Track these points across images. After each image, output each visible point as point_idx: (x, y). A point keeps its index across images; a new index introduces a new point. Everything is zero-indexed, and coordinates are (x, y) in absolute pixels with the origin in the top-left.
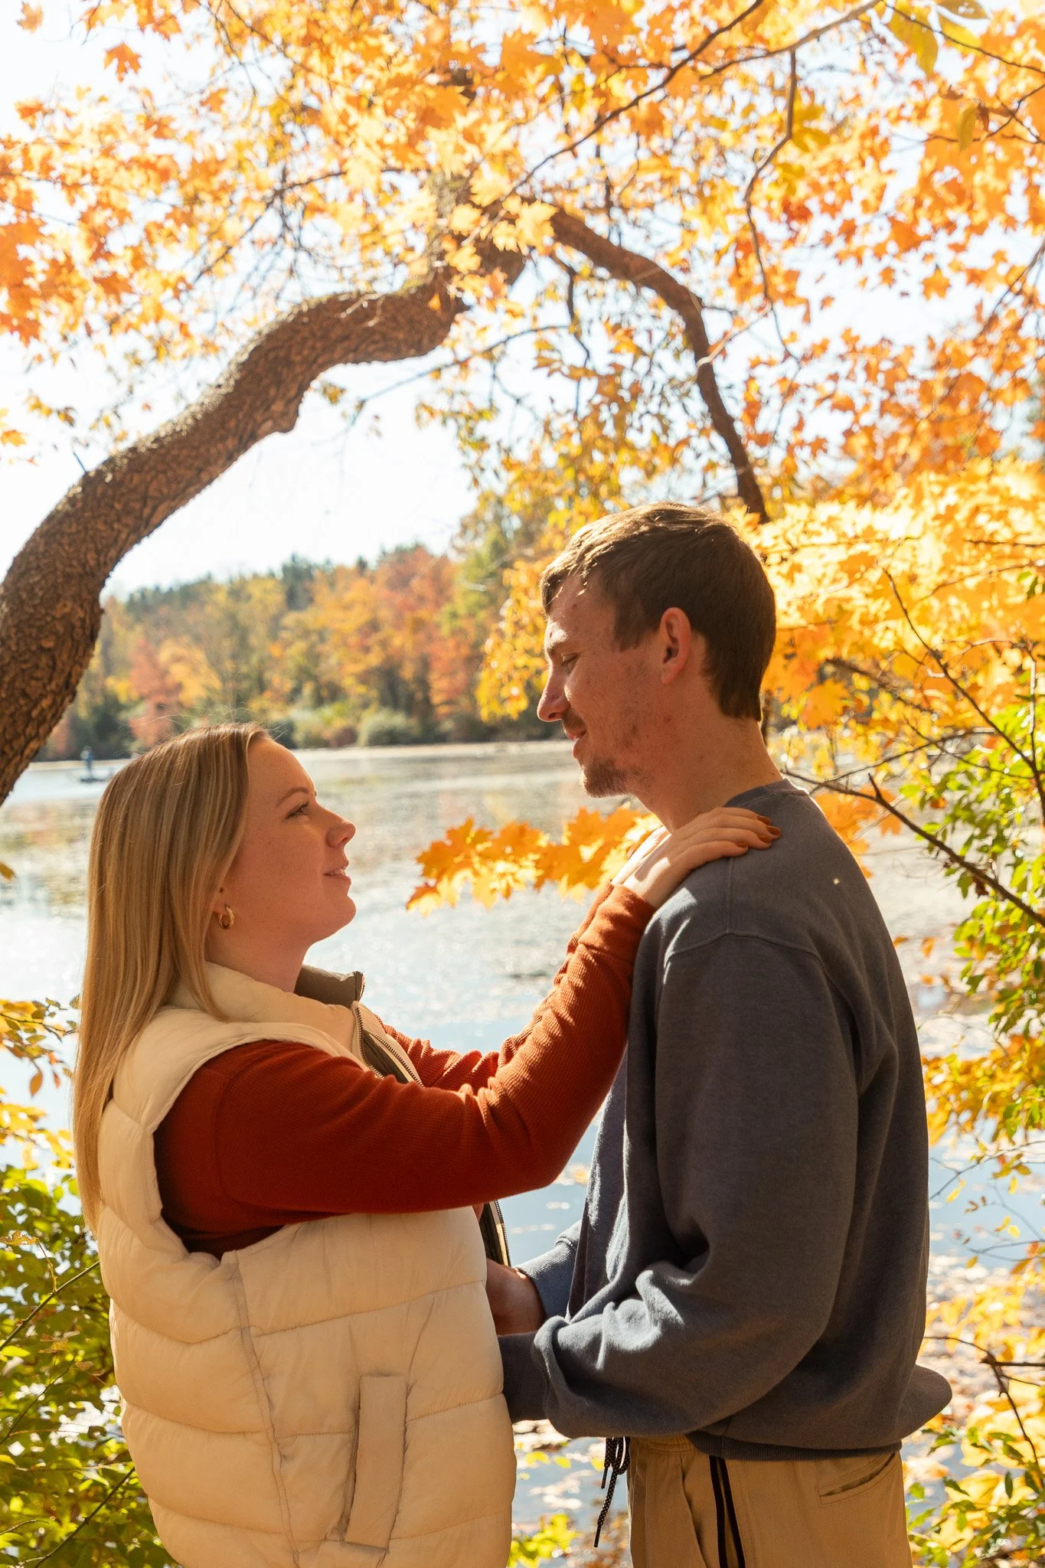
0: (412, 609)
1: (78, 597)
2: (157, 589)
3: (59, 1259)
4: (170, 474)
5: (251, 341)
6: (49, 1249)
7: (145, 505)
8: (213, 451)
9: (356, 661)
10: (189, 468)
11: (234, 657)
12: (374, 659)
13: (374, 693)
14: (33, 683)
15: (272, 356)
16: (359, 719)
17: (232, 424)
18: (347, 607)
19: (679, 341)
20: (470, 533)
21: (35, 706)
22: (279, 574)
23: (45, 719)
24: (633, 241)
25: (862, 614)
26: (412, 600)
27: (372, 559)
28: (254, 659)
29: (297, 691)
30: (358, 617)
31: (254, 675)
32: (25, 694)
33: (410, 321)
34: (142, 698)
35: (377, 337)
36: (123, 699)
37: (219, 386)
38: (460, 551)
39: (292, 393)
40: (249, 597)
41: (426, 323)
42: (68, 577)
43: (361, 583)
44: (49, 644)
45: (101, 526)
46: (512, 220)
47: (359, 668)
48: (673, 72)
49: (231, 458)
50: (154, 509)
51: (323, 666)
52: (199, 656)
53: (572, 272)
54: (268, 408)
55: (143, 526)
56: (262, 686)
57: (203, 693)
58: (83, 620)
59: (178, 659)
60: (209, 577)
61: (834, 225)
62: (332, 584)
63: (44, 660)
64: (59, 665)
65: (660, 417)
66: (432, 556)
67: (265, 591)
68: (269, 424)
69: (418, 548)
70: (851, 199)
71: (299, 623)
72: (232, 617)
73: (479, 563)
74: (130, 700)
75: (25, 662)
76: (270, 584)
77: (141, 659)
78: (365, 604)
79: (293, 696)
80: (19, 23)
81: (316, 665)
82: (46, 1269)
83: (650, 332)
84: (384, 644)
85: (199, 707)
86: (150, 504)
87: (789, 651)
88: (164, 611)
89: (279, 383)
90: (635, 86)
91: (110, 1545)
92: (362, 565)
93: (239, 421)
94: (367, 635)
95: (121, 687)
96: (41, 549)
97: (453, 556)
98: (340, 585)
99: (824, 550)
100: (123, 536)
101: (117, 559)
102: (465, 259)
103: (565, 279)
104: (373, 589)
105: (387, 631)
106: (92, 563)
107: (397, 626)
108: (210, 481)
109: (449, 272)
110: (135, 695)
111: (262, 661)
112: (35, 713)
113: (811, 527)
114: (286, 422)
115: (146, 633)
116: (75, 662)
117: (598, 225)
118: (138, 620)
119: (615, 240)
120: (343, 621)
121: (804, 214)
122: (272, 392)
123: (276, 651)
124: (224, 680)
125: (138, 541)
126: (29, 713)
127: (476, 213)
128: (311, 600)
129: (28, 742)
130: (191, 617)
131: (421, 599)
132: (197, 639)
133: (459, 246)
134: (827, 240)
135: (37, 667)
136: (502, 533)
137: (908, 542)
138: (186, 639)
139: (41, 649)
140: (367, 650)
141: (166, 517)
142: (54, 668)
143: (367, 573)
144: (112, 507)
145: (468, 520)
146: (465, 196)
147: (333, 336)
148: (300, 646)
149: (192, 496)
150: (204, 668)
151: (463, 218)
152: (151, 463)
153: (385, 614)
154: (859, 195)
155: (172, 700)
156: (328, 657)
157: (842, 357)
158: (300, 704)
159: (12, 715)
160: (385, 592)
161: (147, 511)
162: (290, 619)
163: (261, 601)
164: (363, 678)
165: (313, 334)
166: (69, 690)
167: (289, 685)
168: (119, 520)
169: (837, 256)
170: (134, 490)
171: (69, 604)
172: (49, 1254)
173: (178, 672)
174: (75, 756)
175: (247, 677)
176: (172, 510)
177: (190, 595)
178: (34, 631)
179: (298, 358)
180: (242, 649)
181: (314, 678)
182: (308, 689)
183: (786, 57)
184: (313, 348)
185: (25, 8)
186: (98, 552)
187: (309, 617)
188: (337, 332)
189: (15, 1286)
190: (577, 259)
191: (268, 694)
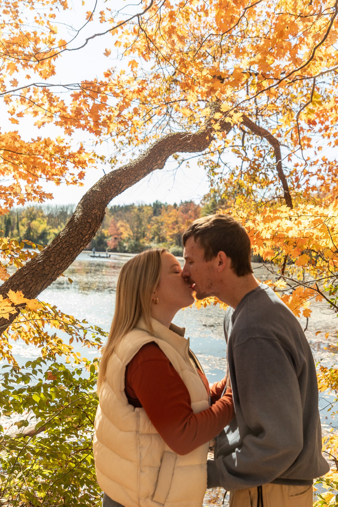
0: (188, 219)
1: (99, 209)
2: (119, 206)
3: (71, 392)
4: (128, 177)
5: (154, 143)
6: (69, 389)
7: (120, 185)
8: (140, 172)
9: (170, 232)
10: (133, 176)
11: (137, 227)
12: (175, 232)
13: (174, 241)
14: (84, 231)
15: (160, 148)
16: (169, 248)
17: (146, 165)
18: (170, 217)
19: (272, 154)
20: (206, 200)
21: (84, 238)
22: (152, 206)
23: (86, 241)
24: (263, 125)
25: (316, 236)
26: (188, 217)
27: (178, 203)
28: (143, 228)
29: (153, 238)
30: (173, 219)
31: (142, 232)
32: (82, 234)
33: (198, 142)
34: (111, 236)
35: (188, 145)
36: (106, 235)
37: (144, 155)
38: (203, 204)
39: (164, 158)
40: (144, 211)
41: (202, 143)
42: (97, 203)
43: (175, 210)
44: (90, 221)
45: (108, 190)
46: (231, 117)
47: (171, 234)
48: (281, 81)
49: (145, 175)
50: (123, 187)
51: (161, 232)
52: (128, 226)
53: (244, 132)
54: (157, 162)
55: (119, 191)
56: (144, 236)
57: (128, 236)
58: (100, 215)
59: (122, 226)
60: (133, 204)
61: (323, 127)
62: (166, 210)
63: (88, 225)
64: (92, 227)
65: (265, 174)
66: (195, 205)
67: (148, 210)
68: (157, 166)
69: (191, 202)
70: (328, 120)
71: (156, 219)
72: (138, 216)
73: (208, 208)
74: (108, 235)
75: (83, 225)
76: (149, 208)
77: (112, 225)
78: (175, 216)
79: (152, 240)
80: (104, 54)
81: (159, 232)
82: (67, 394)
83: (264, 150)
84: (179, 228)
85: (126, 239)
86: (122, 185)
87: (295, 245)
88: (120, 212)
89: (160, 155)
90: (269, 84)
91: (75, 477)
92: (175, 205)
93: (148, 165)
94: (174, 225)
95: (106, 232)
96: (91, 195)
97: (201, 205)
98: (169, 210)
99: (308, 217)
100: (113, 193)
101: (111, 199)
102: (217, 126)
103: (242, 133)
104: (177, 212)
105: (180, 224)
106: (104, 200)
107: (183, 224)
108: (138, 181)
109: (212, 130)
110: (109, 235)
111: (145, 229)
112: (84, 239)
113: (305, 211)
114: (161, 167)
115: (114, 218)
116: (96, 226)
117: (253, 120)
118: (113, 214)
119: (257, 124)
120: (168, 220)
121: (314, 123)
122: (158, 158)
123: (149, 227)
124: (134, 233)
125: (117, 195)
126: (82, 239)
127: (221, 114)
128: (160, 214)
129: (81, 247)
130: (127, 215)
131: (191, 216)
132: (128, 221)
133: (216, 123)
134: (320, 131)
135: (86, 227)
136: (216, 201)
137: (333, 218)
138: (125, 221)
139: (87, 221)
140: (174, 229)
141: (125, 189)
142: (90, 227)
143: (177, 207)
144: (111, 185)
145: (206, 196)
146: (218, 110)
147: (177, 144)
148: (156, 226)
149: (133, 184)
150: (129, 229)
151: (218, 116)
152: (123, 174)
153: (180, 219)
154: (330, 119)
155: (119, 237)
156: (163, 229)
157: (322, 165)
158: (154, 242)
159: (77, 239)
160: (181, 213)
161: (121, 187)
162: (154, 218)
163: (147, 212)
164: (172, 237)
165: (171, 143)
166: (94, 234)
167: (151, 236)
168: (113, 189)
169: (322, 135)
170: (118, 181)
171: (97, 210)
172: (69, 391)
173: (122, 229)
174: (91, 250)
175: (140, 233)
176: (127, 187)
177: (128, 209)
178: (86, 217)
179: (167, 149)
180: (140, 225)
181: (159, 235)
182: (156, 238)
183: (313, 79)
184: (171, 147)
185: (106, 50)
186: (106, 197)
187: (159, 218)
188: (178, 143)
189: (59, 398)
190: (246, 129)
191: (145, 238)
